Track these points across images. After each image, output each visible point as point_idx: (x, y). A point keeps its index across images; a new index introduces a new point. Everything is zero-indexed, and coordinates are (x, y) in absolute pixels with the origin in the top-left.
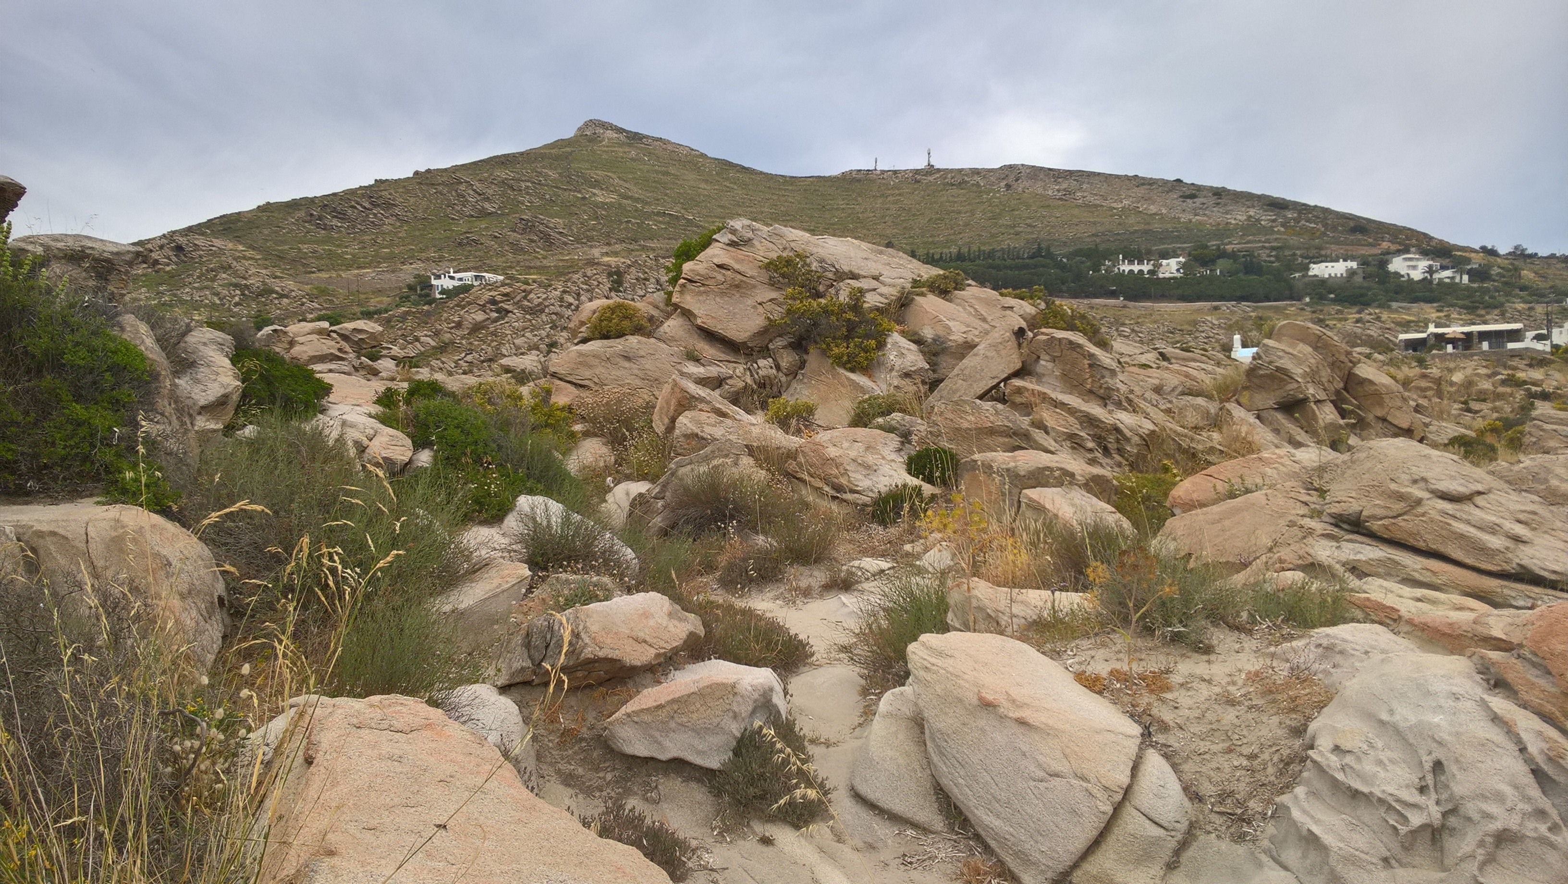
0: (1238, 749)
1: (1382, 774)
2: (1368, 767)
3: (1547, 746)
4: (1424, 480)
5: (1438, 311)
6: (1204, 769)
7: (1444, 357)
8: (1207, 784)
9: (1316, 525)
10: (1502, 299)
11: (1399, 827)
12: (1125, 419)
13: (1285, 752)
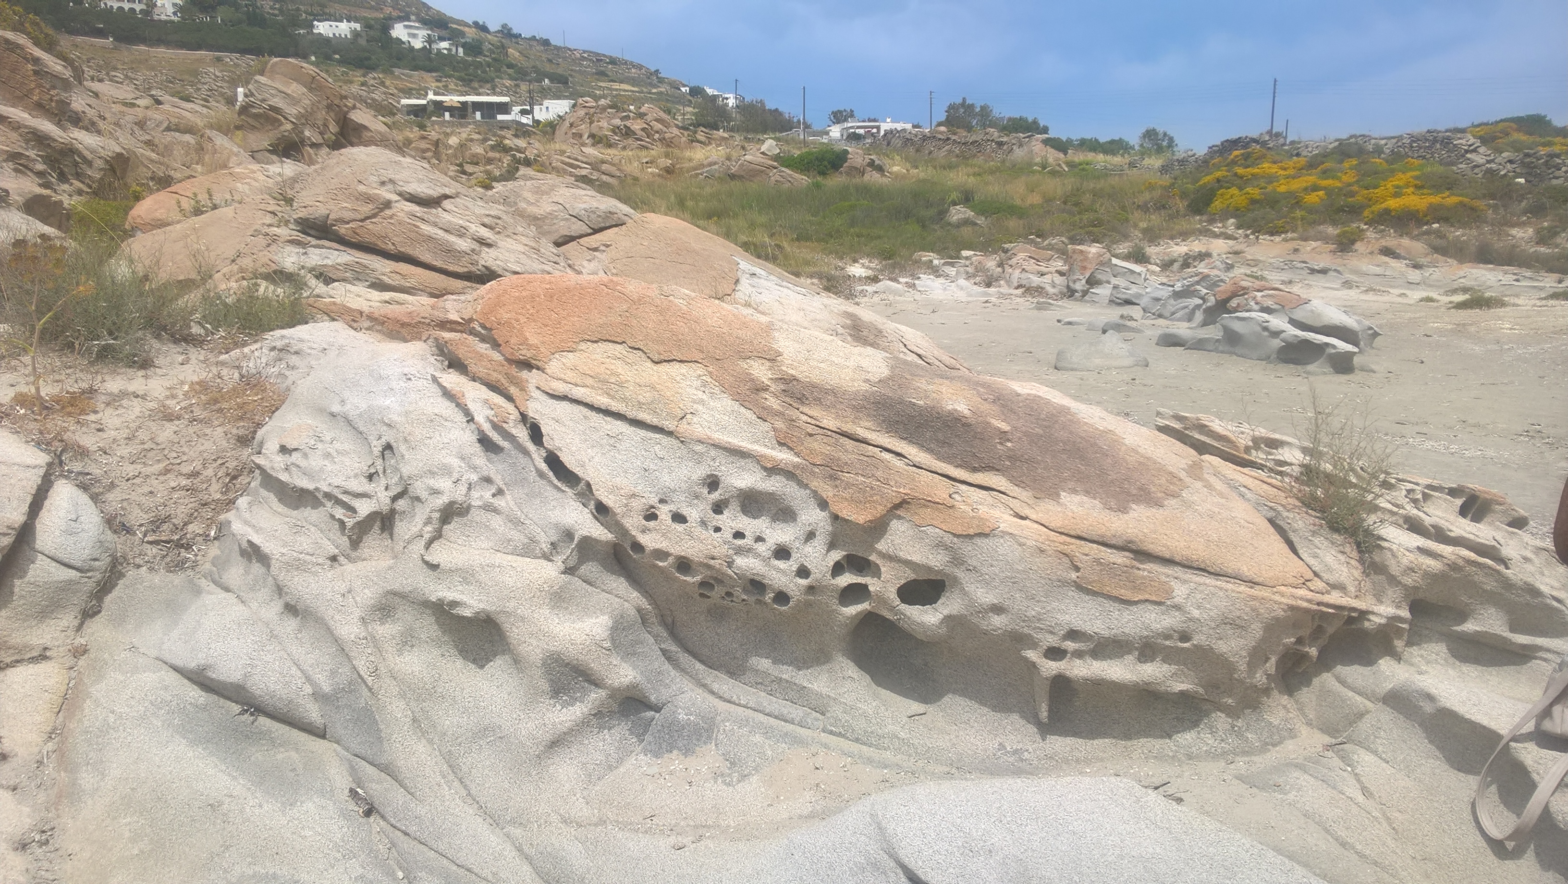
0: (176, 467)
1: (330, 467)
2: (315, 462)
3: (493, 412)
4: (391, 181)
5: (437, 81)
6: (133, 496)
7: (443, 123)
8: (136, 511)
9: (283, 232)
10: (493, 75)
11: (346, 520)
12: (84, 139)
13: (232, 464)
